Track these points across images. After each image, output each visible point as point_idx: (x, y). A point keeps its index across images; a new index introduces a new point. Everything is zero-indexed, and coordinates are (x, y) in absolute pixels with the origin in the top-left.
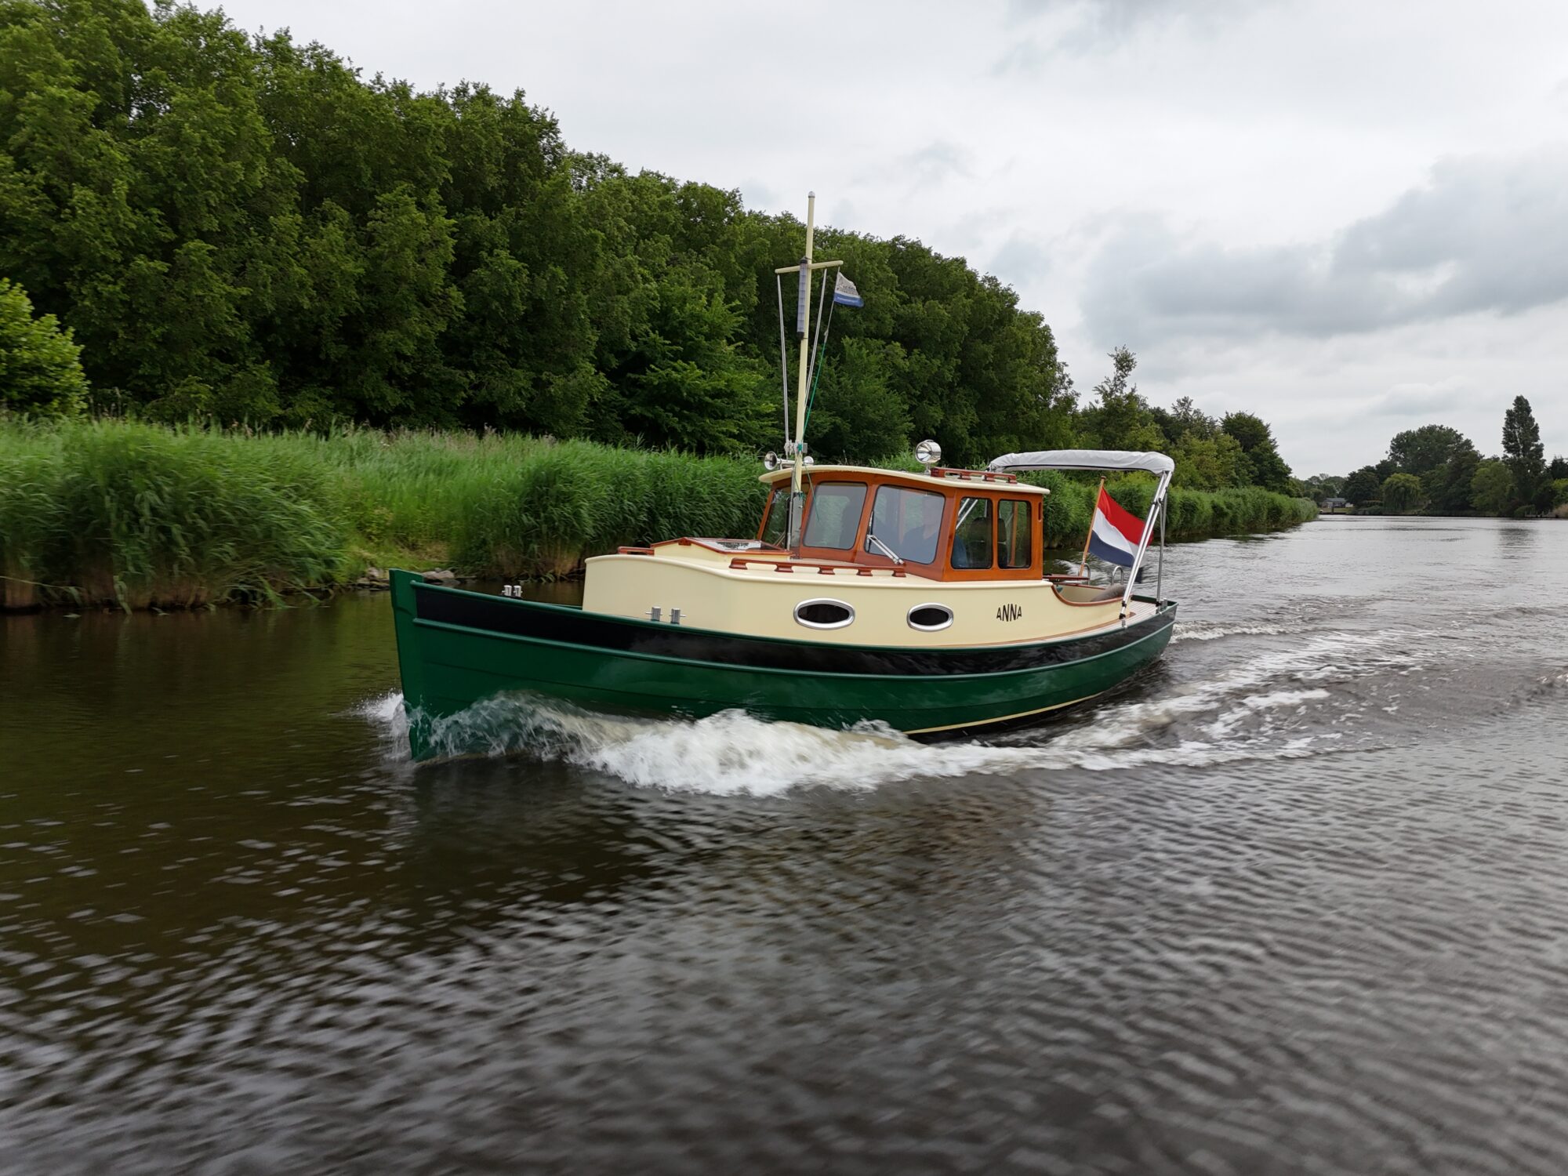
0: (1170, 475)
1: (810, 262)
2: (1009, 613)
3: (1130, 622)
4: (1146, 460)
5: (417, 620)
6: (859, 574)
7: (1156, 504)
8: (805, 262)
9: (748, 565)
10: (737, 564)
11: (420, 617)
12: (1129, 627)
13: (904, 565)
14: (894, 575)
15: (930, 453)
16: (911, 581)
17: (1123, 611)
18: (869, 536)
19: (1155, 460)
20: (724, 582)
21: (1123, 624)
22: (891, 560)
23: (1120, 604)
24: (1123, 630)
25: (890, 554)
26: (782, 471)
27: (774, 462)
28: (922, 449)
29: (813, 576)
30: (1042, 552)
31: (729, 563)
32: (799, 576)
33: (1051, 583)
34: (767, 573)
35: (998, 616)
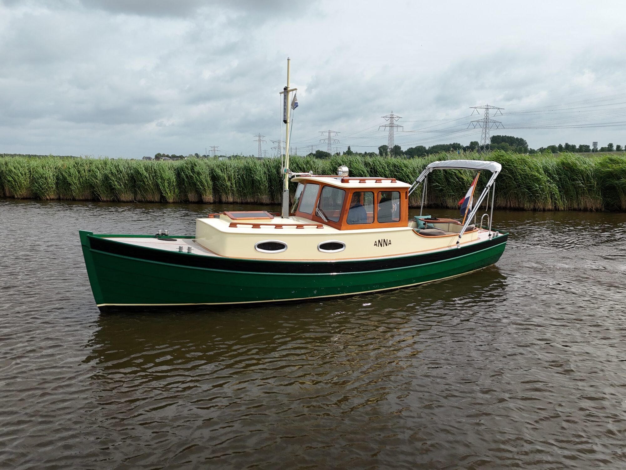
0: (498, 173)
2: (383, 243)
3: (463, 245)
4: (489, 165)
5: (91, 250)
7: (487, 188)
9: (238, 225)
10: (233, 225)
11: (92, 248)
12: (462, 248)
13: (329, 222)
14: (317, 227)
16: (325, 230)
17: (459, 240)
18: (317, 209)
19: (493, 165)
21: (458, 246)
22: (323, 220)
23: (457, 236)
24: (458, 249)
25: (323, 217)
29: (272, 230)
30: (408, 214)
31: (229, 224)
32: (263, 230)
33: (412, 229)
34: (249, 229)
35: (375, 245)
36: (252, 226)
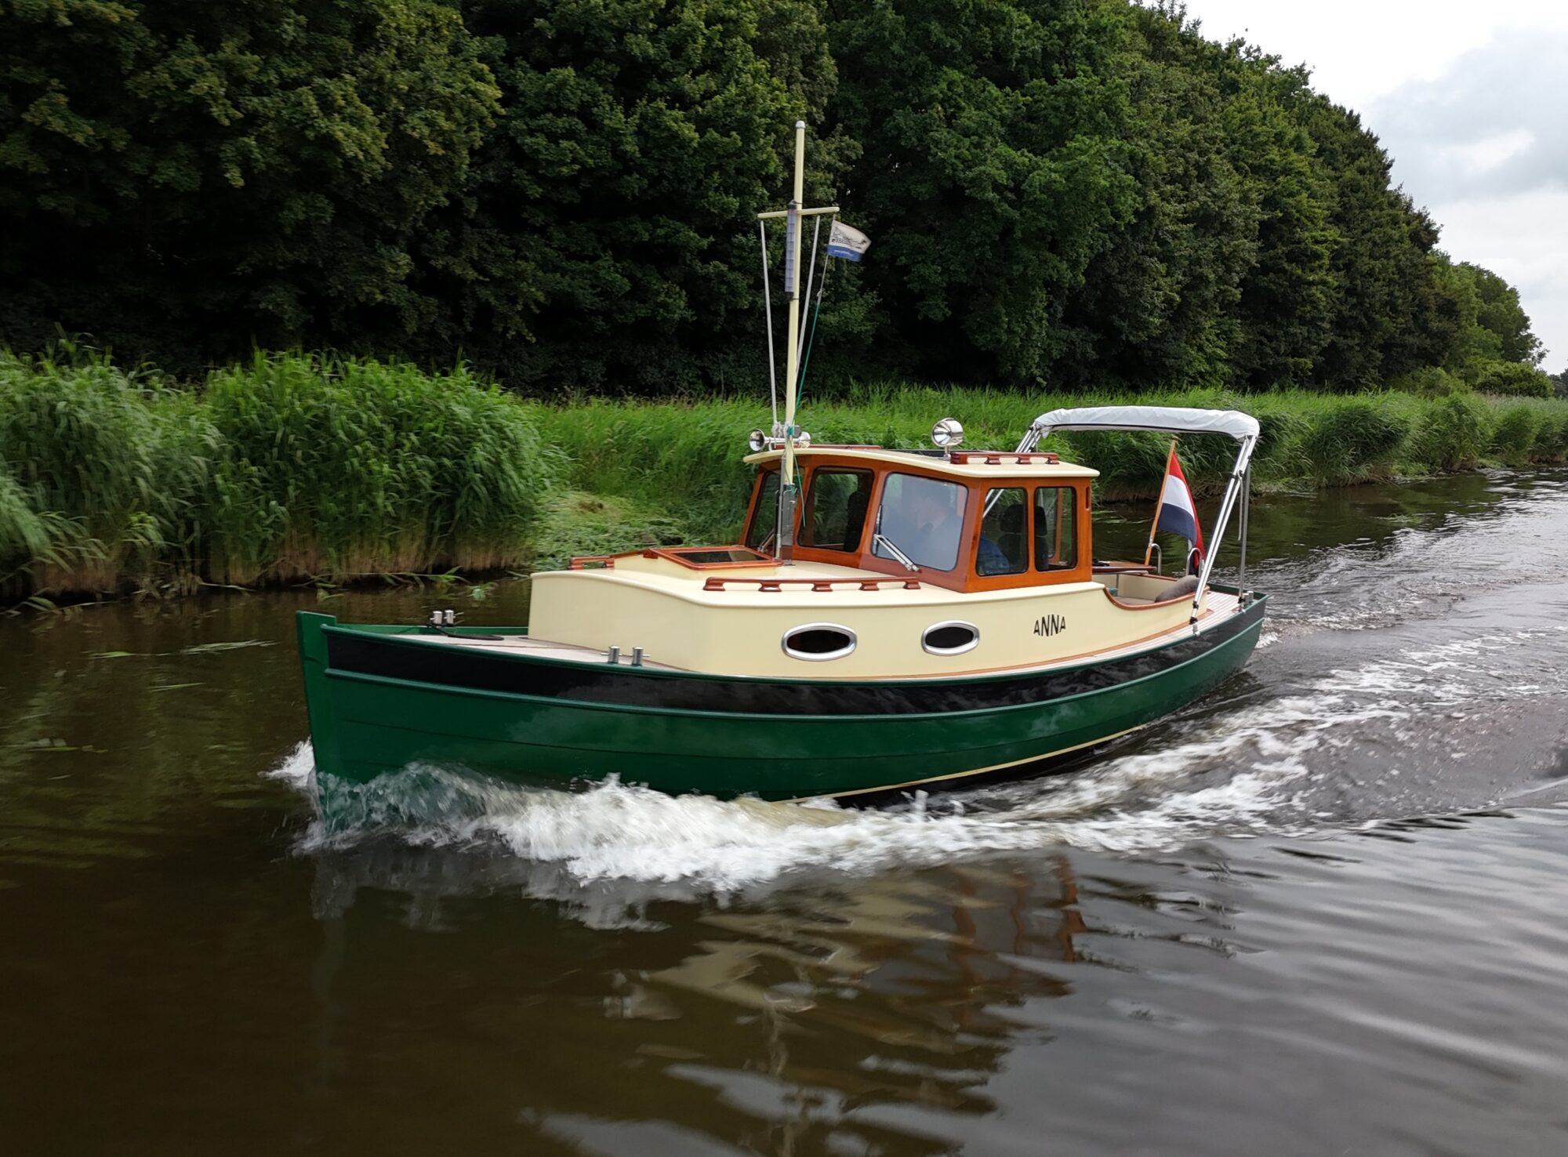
0: (1254, 441)
1: (799, 207)
2: (1050, 626)
3: (1203, 626)
4: (1225, 421)
5: (328, 671)
6: (862, 589)
7: (1237, 478)
8: (794, 207)
9: (726, 585)
10: (713, 585)
11: (332, 666)
12: (1202, 633)
13: (920, 571)
14: (906, 587)
15: (950, 434)
16: (928, 594)
17: (1195, 613)
18: (877, 536)
19: (1236, 421)
20: (697, 609)
21: (1195, 630)
22: (903, 566)
23: (1190, 603)
24: (1194, 638)
25: (902, 559)
26: (772, 453)
27: (761, 440)
28: (939, 430)
29: (805, 596)
30: (1091, 547)
31: (703, 583)
32: (789, 596)
33: (1103, 586)
34: (750, 595)
35: (1036, 631)
36: (759, 586)
